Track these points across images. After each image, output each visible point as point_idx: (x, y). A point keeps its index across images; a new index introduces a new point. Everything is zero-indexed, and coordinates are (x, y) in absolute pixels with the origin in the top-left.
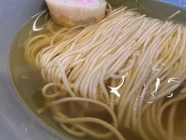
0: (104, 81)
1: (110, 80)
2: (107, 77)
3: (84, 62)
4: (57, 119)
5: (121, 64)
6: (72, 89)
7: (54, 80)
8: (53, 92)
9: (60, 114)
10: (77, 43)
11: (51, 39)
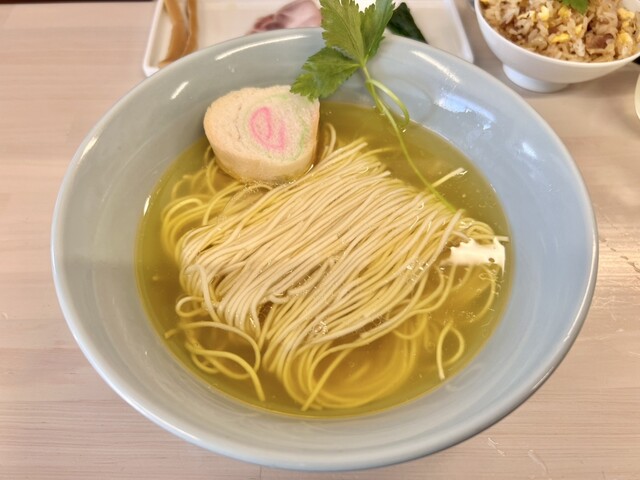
0: (257, 308)
1: (269, 304)
2: (265, 300)
3: (243, 267)
4: (189, 347)
5: (292, 283)
6: (216, 309)
7: (195, 292)
8: (192, 309)
9: (194, 341)
10: (245, 227)
11: (206, 208)
